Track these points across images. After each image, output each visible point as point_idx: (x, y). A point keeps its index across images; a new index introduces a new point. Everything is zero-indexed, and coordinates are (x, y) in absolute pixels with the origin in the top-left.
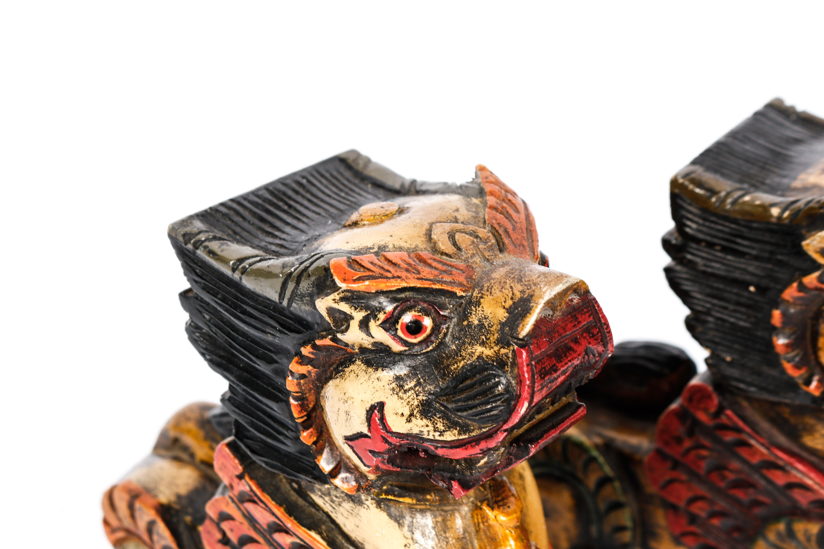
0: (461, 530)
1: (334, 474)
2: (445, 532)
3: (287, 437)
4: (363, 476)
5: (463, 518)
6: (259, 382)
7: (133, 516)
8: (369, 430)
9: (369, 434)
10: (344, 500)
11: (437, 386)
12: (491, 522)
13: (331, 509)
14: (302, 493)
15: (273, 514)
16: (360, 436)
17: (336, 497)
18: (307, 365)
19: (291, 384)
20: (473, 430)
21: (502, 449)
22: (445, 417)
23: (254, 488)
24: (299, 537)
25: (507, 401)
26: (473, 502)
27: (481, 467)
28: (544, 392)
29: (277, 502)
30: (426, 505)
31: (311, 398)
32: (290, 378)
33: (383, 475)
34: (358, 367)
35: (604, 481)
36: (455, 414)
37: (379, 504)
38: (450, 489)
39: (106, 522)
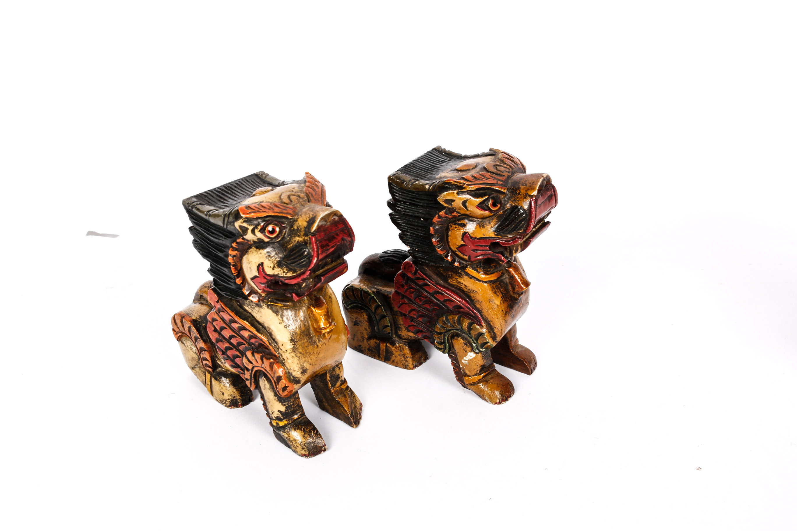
0: (303, 317)
1: (249, 295)
2: (296, 317)
3: (231, 282)
4: (260, 295)
5: (304, 312)
6: (220, 261)
7: (183, 326)
8: (259, 274)
9: (259, 276)
10: (256, 307)
11: (284, 254)
12: (315, 313)
13: (251, 311)
14: (241, 307)
15: (230, 315)
16: (256, 277)
17: (253, 306)
18: (235, 251)
19: (230, 259)
20: (298, 271)
21: (311, 280)
22: (287, 267)
23: (223, 306)
24: (240, 324)
25: (309, 258)
26: (307, 306)
27: (304, 287)
28: (324, 255)
29: (231, 311)
30: (287, 306)
31: (239, 265)
32: (230, 257)
33: (268, 294)
34: (253, 249)
35: (378, 307)
36: (291, 266)
37: (268, 306)
38: (292, 296)
39: (174, 330)
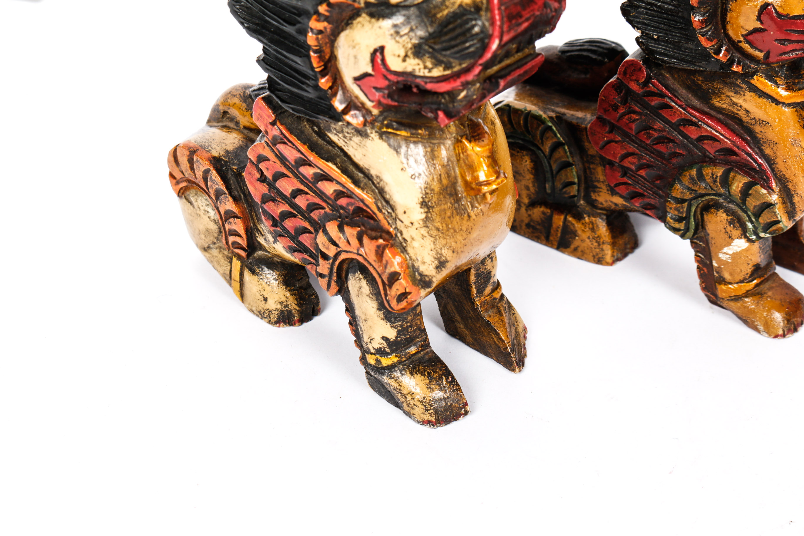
0: (446, 159)
1: (345, 111)
2: (433, 160)
3: (308, 85)
4: (369, 112)
5: (447, 150)
6: (286, 42)
7: (192, 168)
8: (373, 70)
9: (373, 73)
10: (354, 135)
11: (427, 31)
12: (469, 152)
13: (344, 143)
14: (322, 134)
15: (299, 151)
16: (366, 75)
17: (348, 133)
18: (323, 21)
19: (311, 39)
20: (455, 67)
21: (478, 85)
22: (433, 57)
23: (284, 131)
24: (319, 168)
25: (482, 40)
26: (454, 138)
27: (461, 101)
28: (512, 34)
29: (301, 142)
30: (417, 137)
31: (327, 50)
32: (310, 34)
33: (385, 109)
34: (364, 18)
36: (441, 54)
37: (381, 135)
38: (436, 118)
39: (171, 175)
